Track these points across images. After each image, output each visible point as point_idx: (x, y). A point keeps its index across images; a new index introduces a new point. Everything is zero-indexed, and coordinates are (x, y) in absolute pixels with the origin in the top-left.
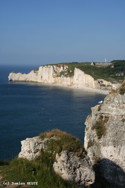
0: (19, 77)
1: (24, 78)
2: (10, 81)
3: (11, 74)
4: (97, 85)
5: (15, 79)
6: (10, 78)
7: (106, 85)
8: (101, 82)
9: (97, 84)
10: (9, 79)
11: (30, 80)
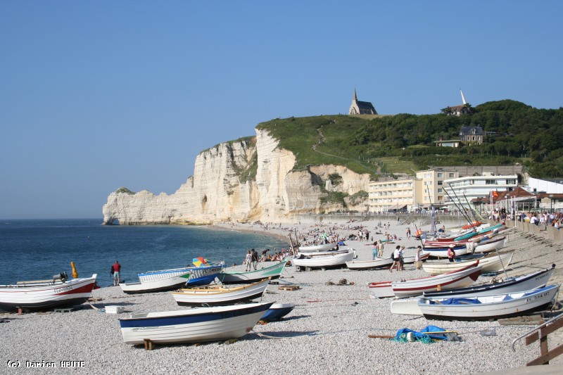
0: (143, 208)
1: (161, 213)
2: (108, 223)
3: (112, 198)
4: (299, 197)
5: (129, 215)
6: (110, 213)
7: (351, 193)
8: (328, 182)
9: (304, 192)
10: (106, 219)
11: (184, 218)
